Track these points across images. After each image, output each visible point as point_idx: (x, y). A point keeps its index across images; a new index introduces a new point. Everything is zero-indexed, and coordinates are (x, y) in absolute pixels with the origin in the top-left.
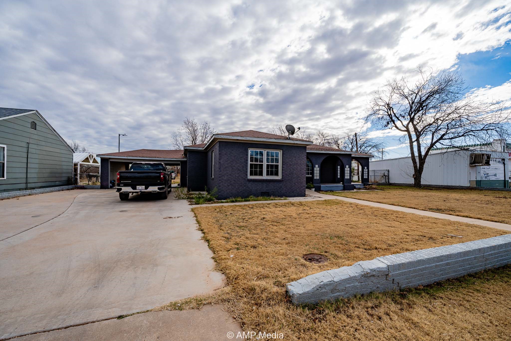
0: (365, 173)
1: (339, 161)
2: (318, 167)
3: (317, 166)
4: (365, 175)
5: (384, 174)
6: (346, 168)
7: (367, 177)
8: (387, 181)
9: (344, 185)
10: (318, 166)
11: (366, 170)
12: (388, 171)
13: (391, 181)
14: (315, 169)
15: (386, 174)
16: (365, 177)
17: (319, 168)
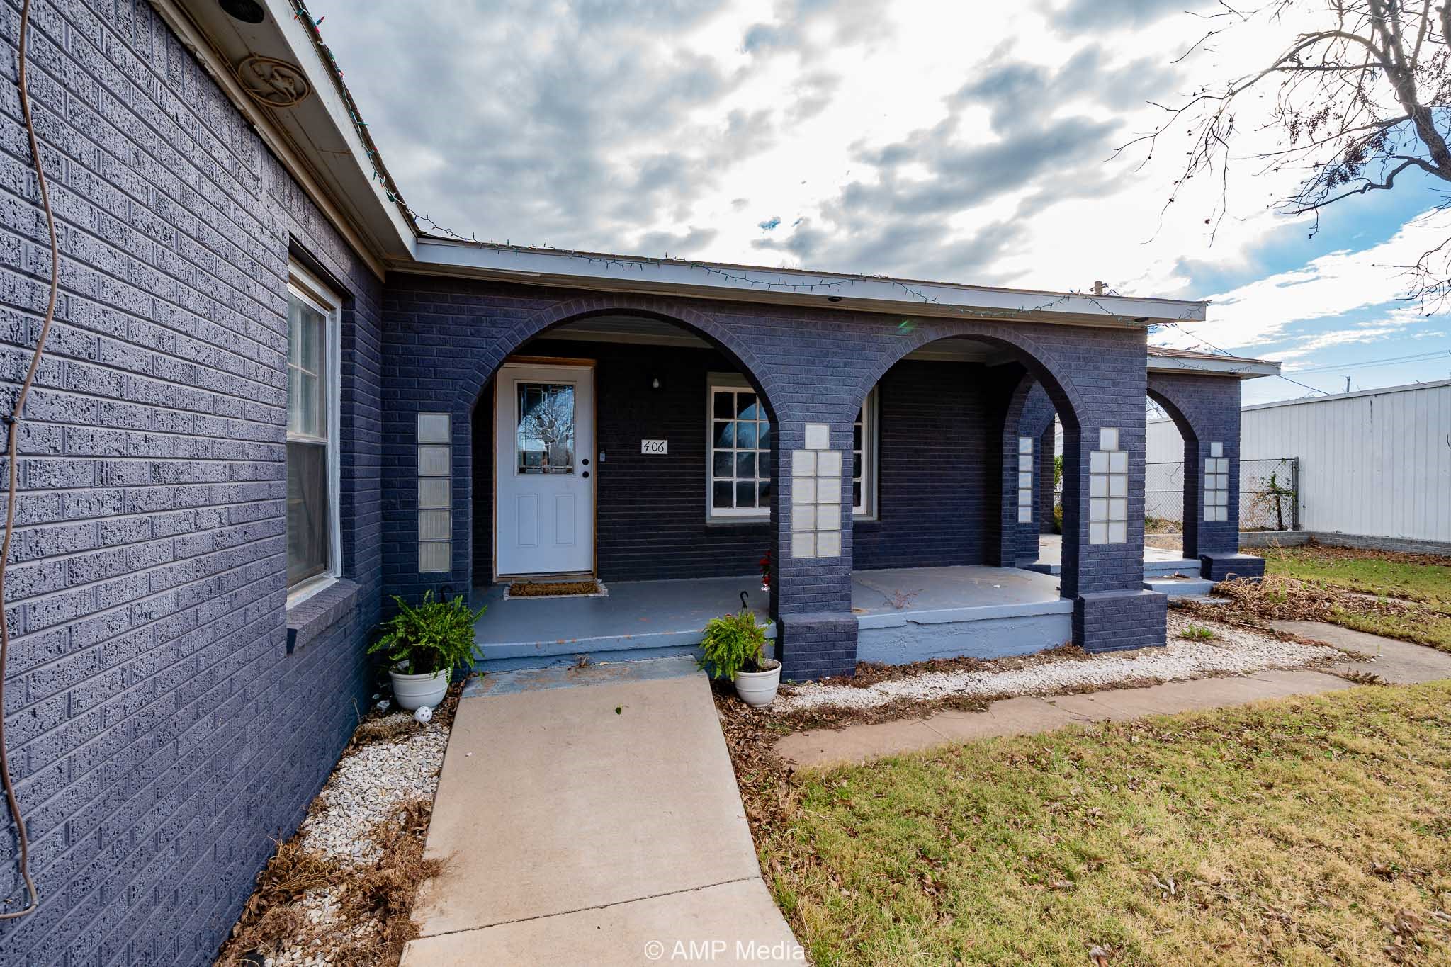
0: (1209, 482)
1: (1038, 391)
2: (833, 447)
3: (817, 434)
4: (1208, 498)
5: (1273, 486)
6: (1094, 455)
7: (1222, 515)
8: (1287, 521)
9: (1079, 605)
10: (832, 431)
11: (1215, 465)
12: (1296, 466)
13: (1311, 524)
14: (800, 462)
15: (1282, 484)
16: (1213, 512)
17: (837, 455)
